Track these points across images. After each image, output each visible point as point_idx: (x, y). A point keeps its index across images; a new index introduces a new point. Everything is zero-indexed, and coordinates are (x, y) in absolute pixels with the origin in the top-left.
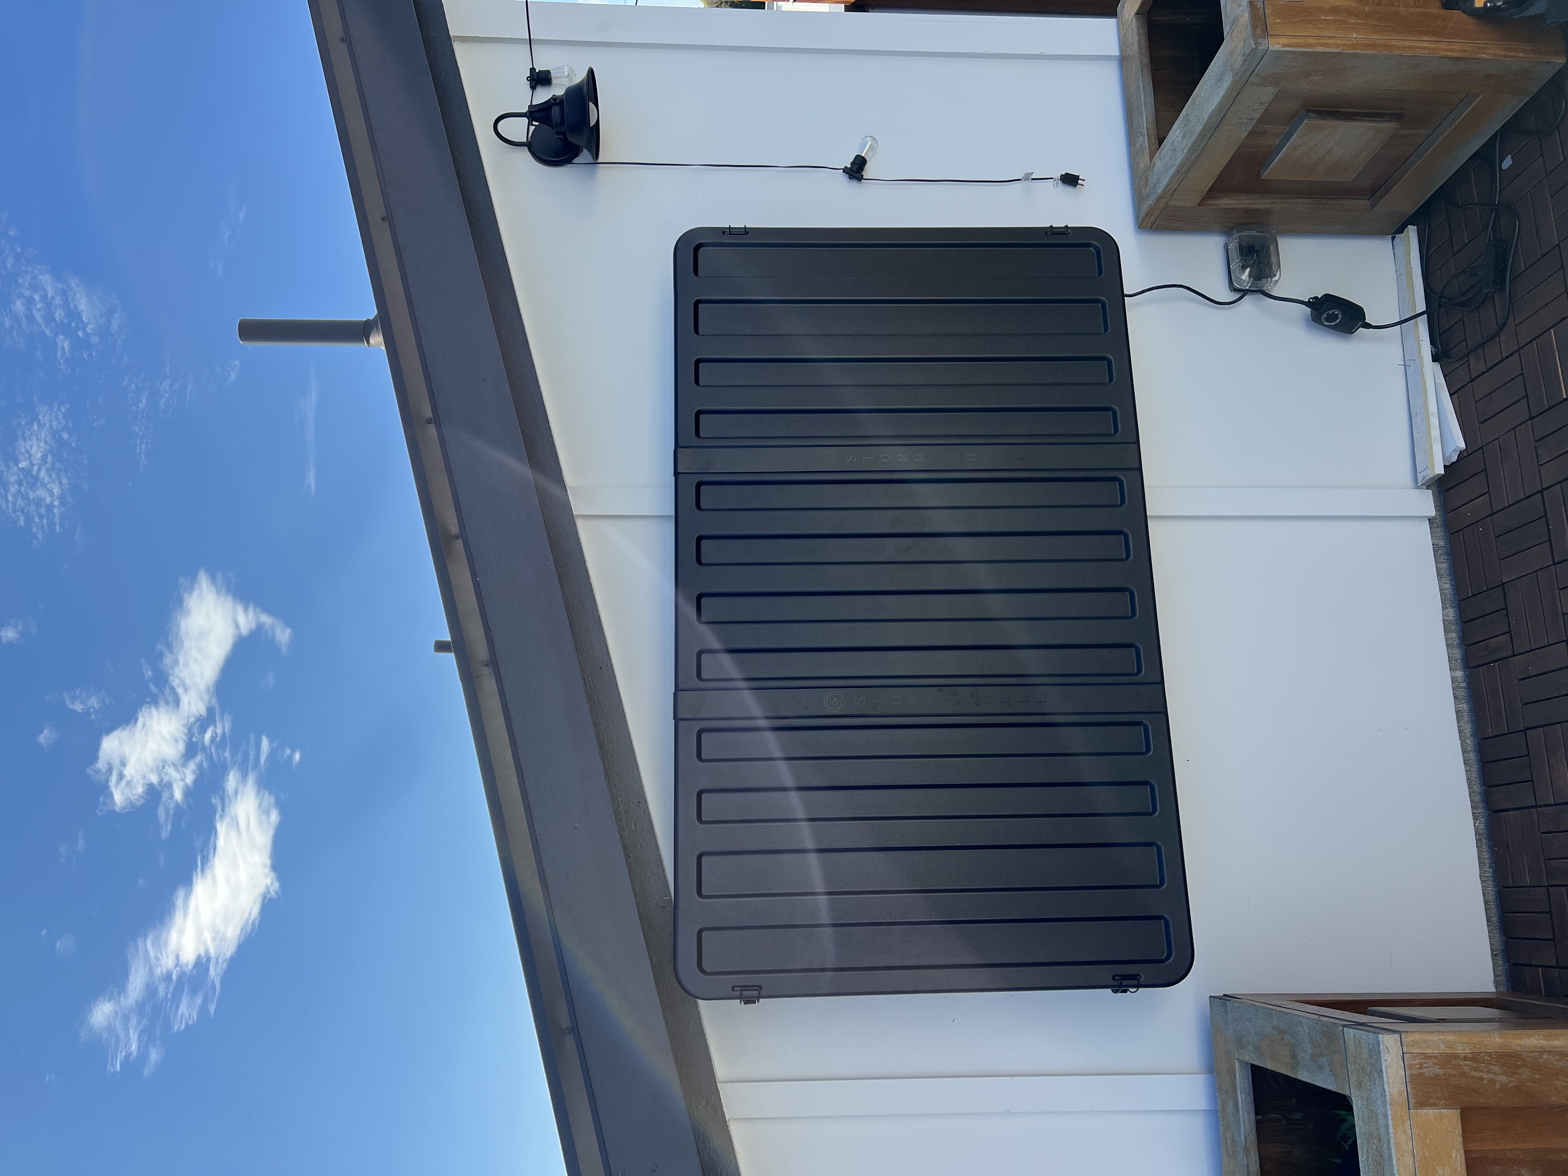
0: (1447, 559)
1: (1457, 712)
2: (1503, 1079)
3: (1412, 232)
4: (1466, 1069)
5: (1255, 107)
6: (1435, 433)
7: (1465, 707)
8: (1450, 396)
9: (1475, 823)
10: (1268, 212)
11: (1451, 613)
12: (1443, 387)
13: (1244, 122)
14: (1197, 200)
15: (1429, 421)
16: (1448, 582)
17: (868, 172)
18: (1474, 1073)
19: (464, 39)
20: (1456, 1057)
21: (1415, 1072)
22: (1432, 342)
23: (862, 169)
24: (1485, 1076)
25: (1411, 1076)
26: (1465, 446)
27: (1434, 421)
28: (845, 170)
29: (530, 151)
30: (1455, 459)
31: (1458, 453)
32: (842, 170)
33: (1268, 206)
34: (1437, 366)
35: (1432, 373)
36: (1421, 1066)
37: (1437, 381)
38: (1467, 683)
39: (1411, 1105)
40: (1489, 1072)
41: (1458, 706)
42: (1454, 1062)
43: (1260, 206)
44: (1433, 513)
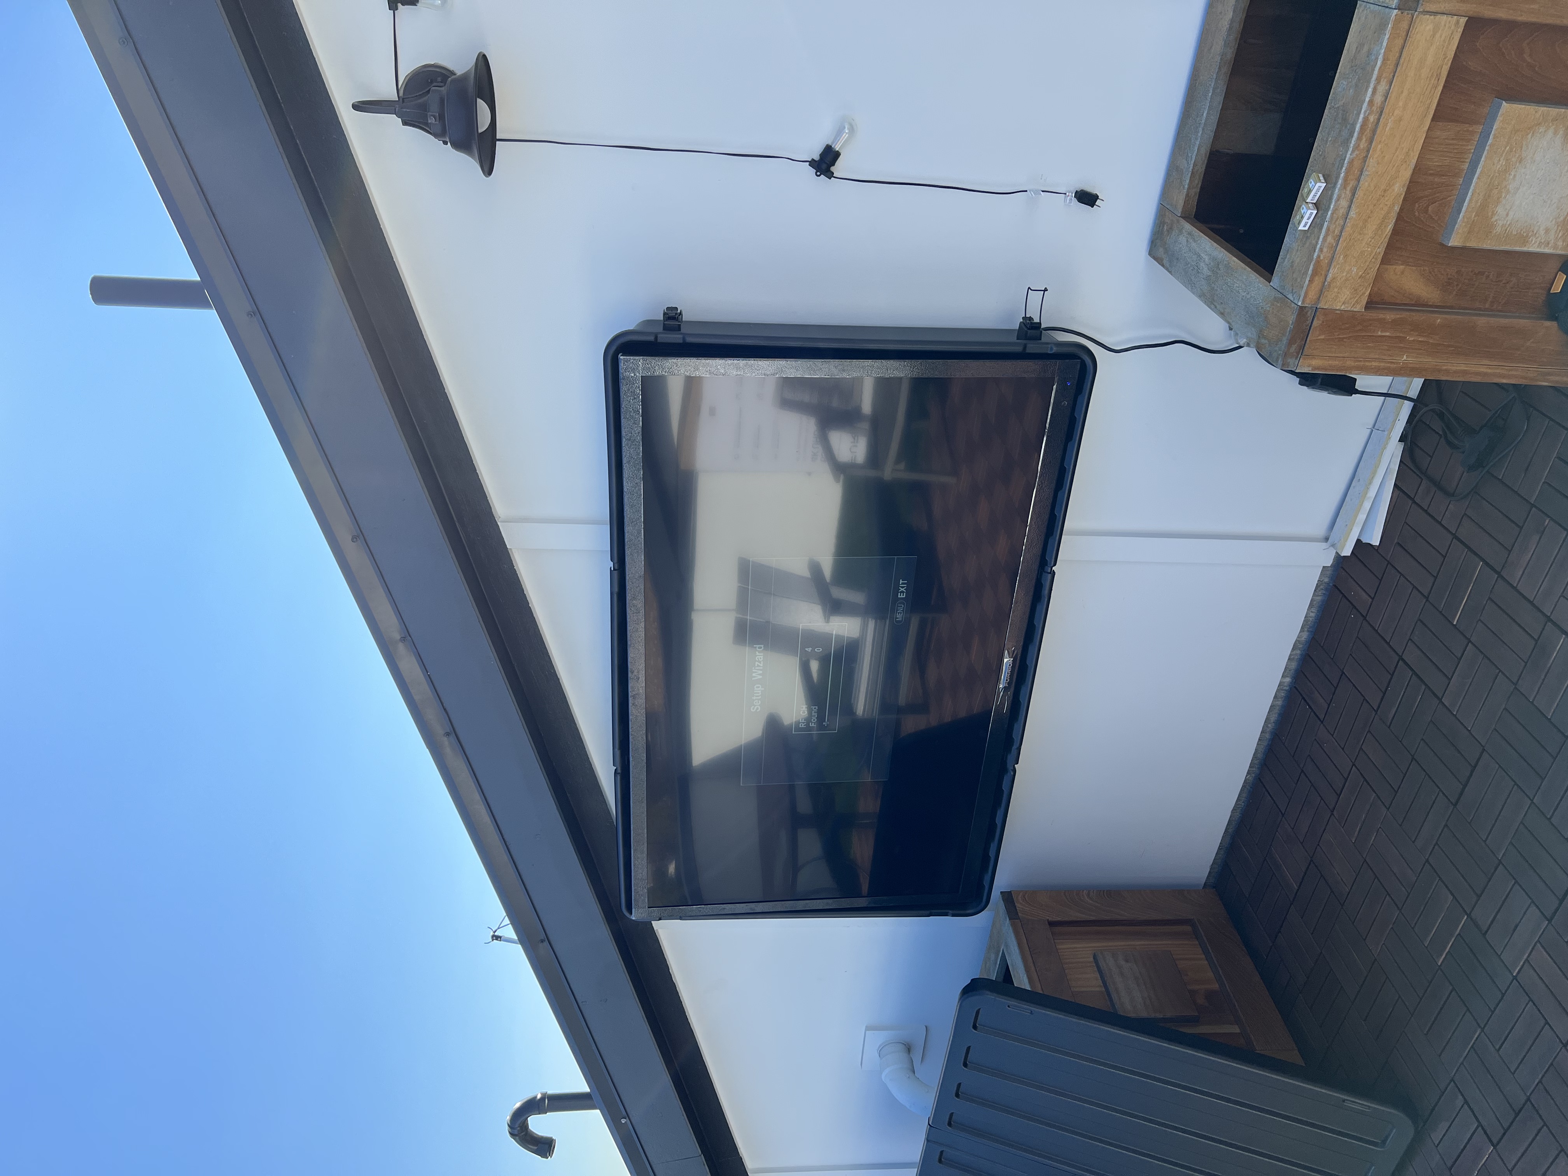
8: (1394, 485)
9: (1246, 776)
12: (1395, 470)
17: (838, 169)
23: (833, 163)
26: (1379, 544)
28: (812, 163)
32: (808, 163)
34: (1401, 447)
37: (1392, 464)
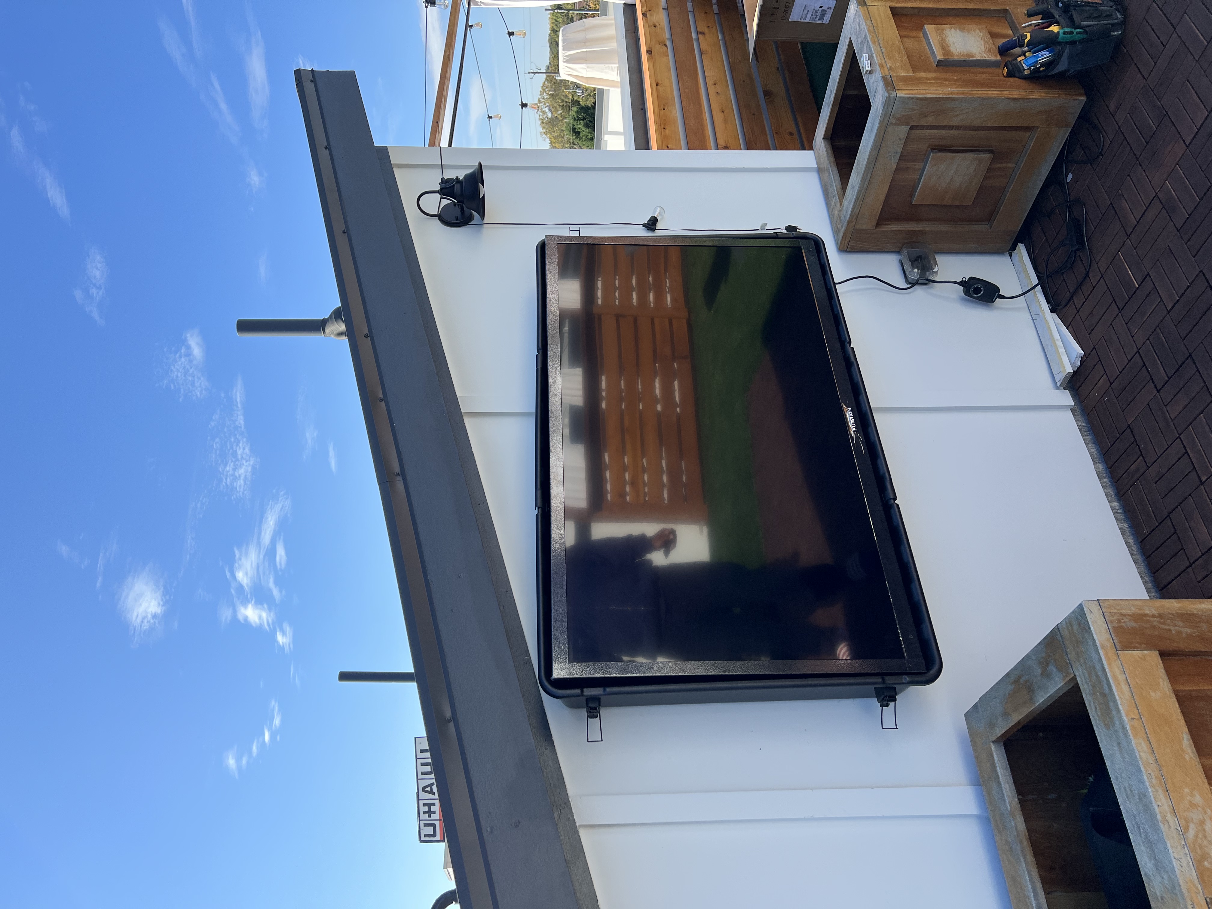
0: (1089, 434)
1: (1120, 529)
2: (1188, 630)
3: (1021, 247)
4: (1155, 623)
5: (897, 143)
6: (1062, 350)
7: (1125, 525)
8: (1067, 328)
10: (923, 233)
11: (1101, 467)
12: (1061, 325)
13: (892, 155)
14: (874, 223)
15: (1056, 344)
16: (1094, 447)
18: (1162, 626)
19: (400, 166)
20: (1146, 615)
21: (1116, 625)
22: (1048, 302)
23: (655, 224)
24: (1172, 628)
25: (1114, 628)
26: (1083, 352)
27: (1059, 343)
28: (644, 225)
29: (439, 219)
30: (1079, 364)
31: (1080, 359)
32: (642, 225)
33: (921, 228)
34: (1055, 315)
35: (1053, 321)
36: (1119, 621)
37: (1056, 322)
38: (1124, 510)
39: (1117, 647)
40: (1175, 625)
41: (1120, 525)
42: (1145, 618)
43: (916, 229)
44: (1072, 403)
